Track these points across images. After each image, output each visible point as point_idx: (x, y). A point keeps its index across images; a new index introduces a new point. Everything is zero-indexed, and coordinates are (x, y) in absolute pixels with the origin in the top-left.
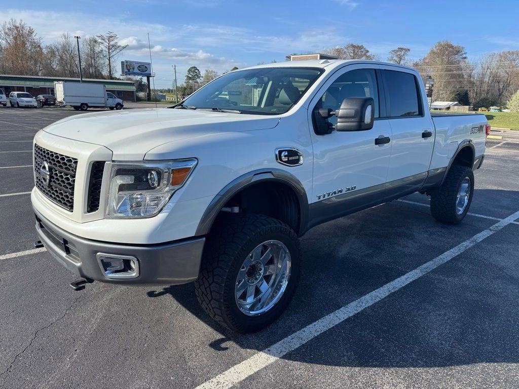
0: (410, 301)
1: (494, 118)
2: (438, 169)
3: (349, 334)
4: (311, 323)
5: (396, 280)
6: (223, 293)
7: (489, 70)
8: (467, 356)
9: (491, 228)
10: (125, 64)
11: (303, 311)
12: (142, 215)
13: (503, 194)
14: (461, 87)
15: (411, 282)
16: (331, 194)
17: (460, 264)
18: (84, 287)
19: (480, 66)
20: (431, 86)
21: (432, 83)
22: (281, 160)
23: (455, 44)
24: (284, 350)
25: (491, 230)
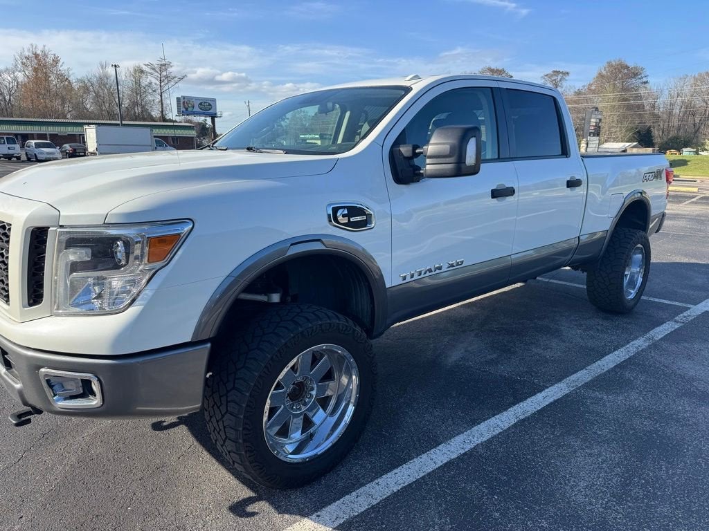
0: (547, 432)
1: (689, 163)
2: (595, 234)
3: (447, 488)
4: (390, 470)
5: (529, 400)
6: (241, 429)
7: (679, 98)
8: (629, 524)
9: (677, 318)
10: (182, 101)
11: (380, 451)
12: (107, 309)
13: (696, 269)
14: (641, 123)
15: (551, 403)
16: (423, 272)
17: (627, 375)
18: (29, 421)
19: (666, 92)
20: (598, 121)
21: (600, 117)
22: (336, 220)
23: (631, 64)
24: (341, 515)
25: (676, 322)
